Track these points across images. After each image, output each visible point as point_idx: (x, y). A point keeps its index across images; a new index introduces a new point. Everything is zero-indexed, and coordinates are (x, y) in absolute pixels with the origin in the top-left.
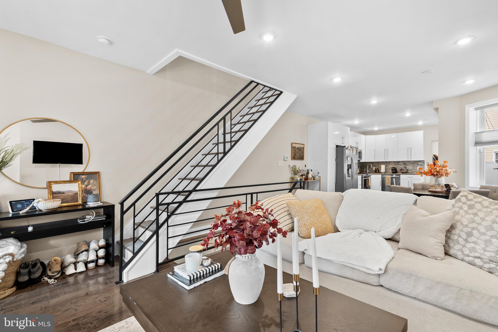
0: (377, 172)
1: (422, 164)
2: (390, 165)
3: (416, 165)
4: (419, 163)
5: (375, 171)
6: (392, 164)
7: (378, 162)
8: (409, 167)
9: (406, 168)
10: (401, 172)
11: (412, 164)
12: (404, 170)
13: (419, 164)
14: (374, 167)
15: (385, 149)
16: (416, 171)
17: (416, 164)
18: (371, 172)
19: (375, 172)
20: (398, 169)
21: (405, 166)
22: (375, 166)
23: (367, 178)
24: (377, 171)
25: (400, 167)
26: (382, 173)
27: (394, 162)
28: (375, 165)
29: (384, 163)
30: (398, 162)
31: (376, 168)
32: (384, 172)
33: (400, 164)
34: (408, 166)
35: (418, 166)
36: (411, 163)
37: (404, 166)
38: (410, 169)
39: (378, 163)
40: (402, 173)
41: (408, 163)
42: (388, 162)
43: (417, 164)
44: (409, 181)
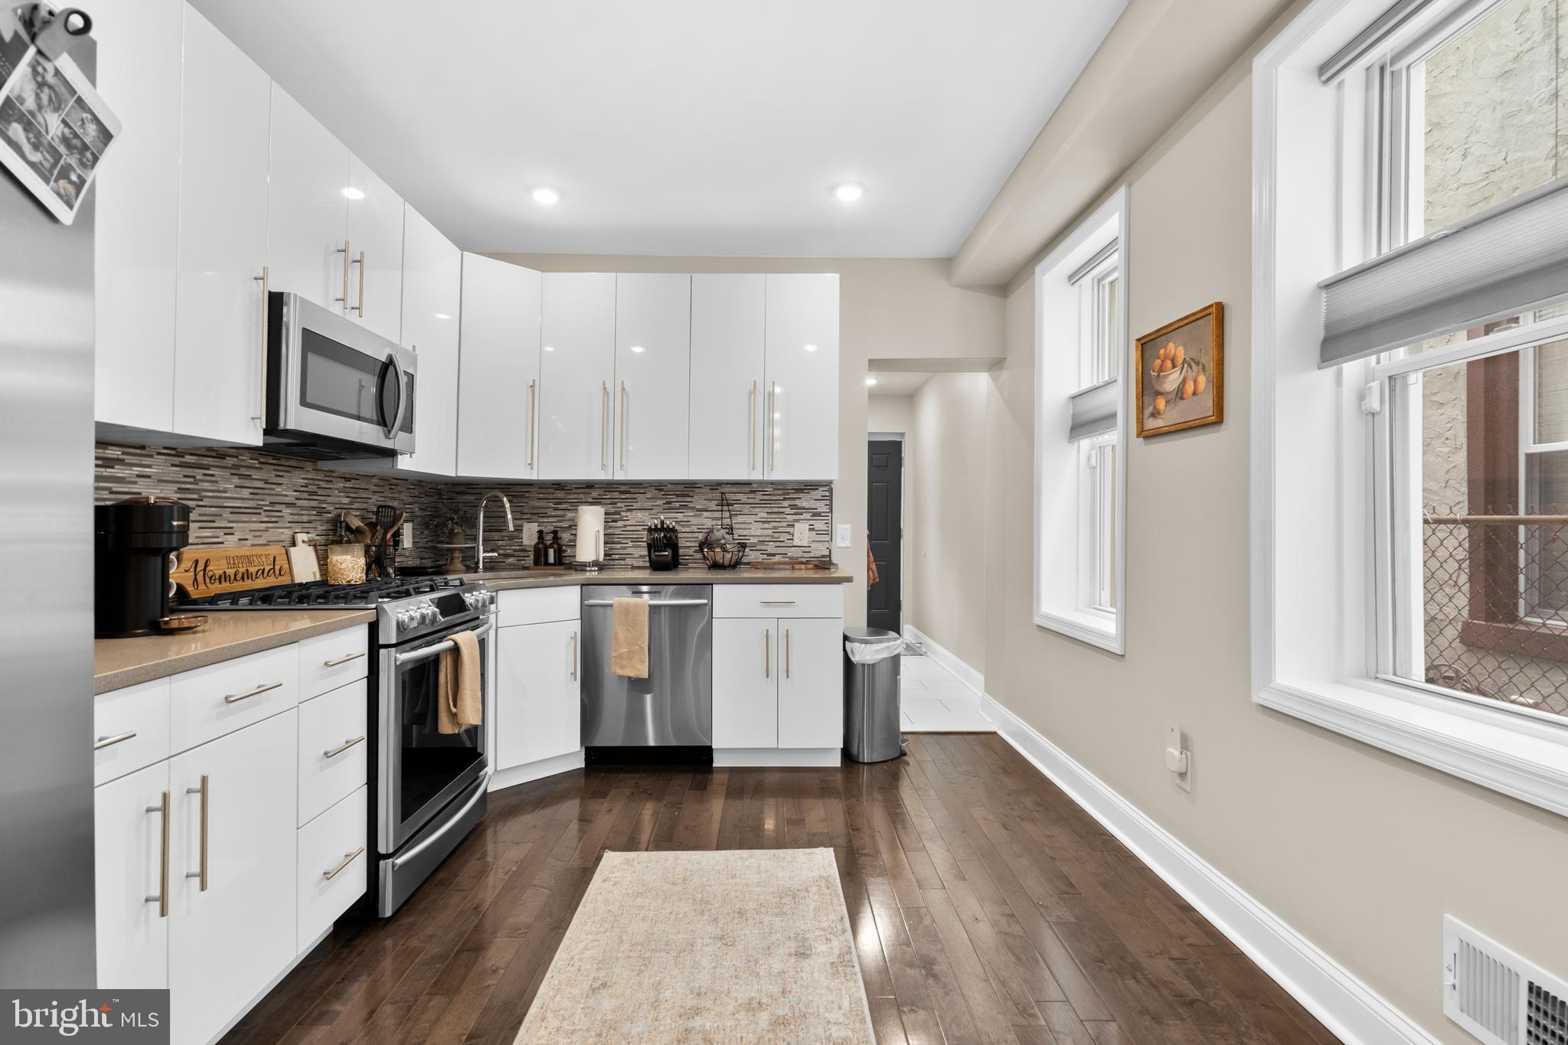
0: (547, 564)
1: (822, 507)
2: (636, 506)
3: (788, 511)
4: (805, 501)
5: (536, 548)
6: (649, 504)
7: (559, 486)
8: (752, 526)
9: (731, 530)
10: (705, 558)
11: (763, 503)
12: (725, 550)
13: (805, 504)
14: (529, 521)
15: (610, 388)
16: (792, 552)
17: (786, 503)
18: (511, 560)
19: (537, 562)
20: (688, 544)
21: (727, 521)
22: (536, 515)
23: (447, 644)
24: (551, 552)
25: (694, 521)
26: (582, 567)
27: (659, 486)
28: (537, 504)
29: (595, 494)
30: (688, 488)
31: (540, 532)
32: (595, 563)
33: (699, 502)
34: (740, 519)
35: (797, 521)
36: (759, 496)
37: (718, 515)
38: (754, 540)
39: (560, 494)
40: (716, 566)
41: (743, 498)
42: (624, 488)
43: (793, 507)
44: (773, 633)
